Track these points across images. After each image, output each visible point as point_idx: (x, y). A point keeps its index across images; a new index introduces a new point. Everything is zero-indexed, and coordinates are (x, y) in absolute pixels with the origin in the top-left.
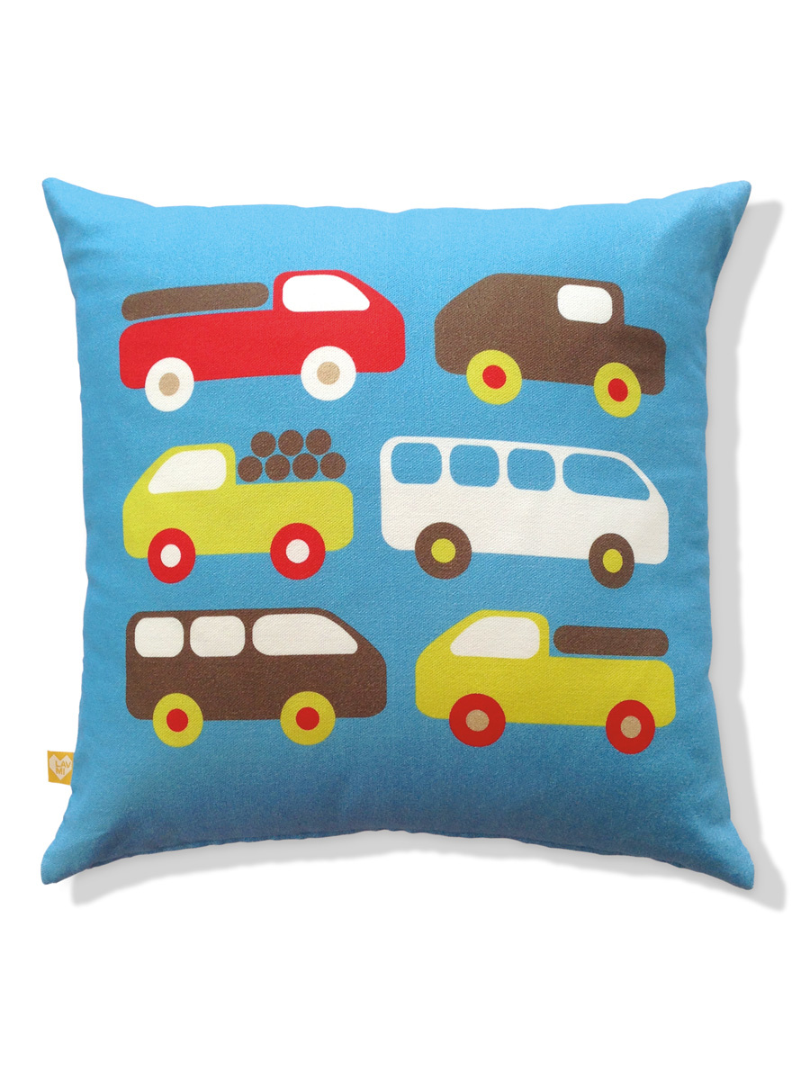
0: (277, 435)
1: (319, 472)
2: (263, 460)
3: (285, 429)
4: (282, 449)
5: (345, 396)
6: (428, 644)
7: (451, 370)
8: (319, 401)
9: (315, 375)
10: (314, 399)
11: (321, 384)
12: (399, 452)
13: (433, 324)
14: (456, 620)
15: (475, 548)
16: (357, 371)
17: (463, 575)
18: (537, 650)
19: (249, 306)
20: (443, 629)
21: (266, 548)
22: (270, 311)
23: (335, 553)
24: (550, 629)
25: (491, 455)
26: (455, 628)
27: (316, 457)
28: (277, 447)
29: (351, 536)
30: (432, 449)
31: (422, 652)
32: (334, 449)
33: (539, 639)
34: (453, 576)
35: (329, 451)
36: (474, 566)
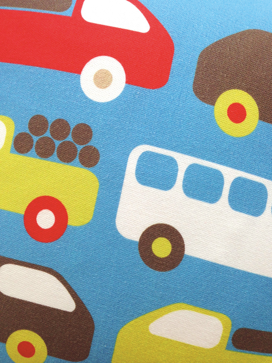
0: (51, 120)
1: (77, 159)
2: (35, 139)
3: (58, 117)
4: (52, 133)
5: (112, 101)
6: (132, 320)
7: (203, 100)
8: (91, 100)
9: (92, 78)
10: (86, 98)
11: (95, 86)
12: (145, 157)
13: (197, 57)
14: (158, 306)
15: (188, 251)
16: (127, 82)
17: (173, 271)
18: (218, 343)
19: (54, 10)
20: (147, 311)
21: (22, 210)
22: (69, 17)
23: (75, 229)
24: (232, 329)
25: (219, 177)
26: (156, 312)
27: (77, 146)
28: (48, 131)
29: (91, 217)
30: (172, 162)
31: (125, 324)
32: (93, 143)
33: (221, 335)
34: (165, 270)
35: (89, 144)
36: (183, 265)
